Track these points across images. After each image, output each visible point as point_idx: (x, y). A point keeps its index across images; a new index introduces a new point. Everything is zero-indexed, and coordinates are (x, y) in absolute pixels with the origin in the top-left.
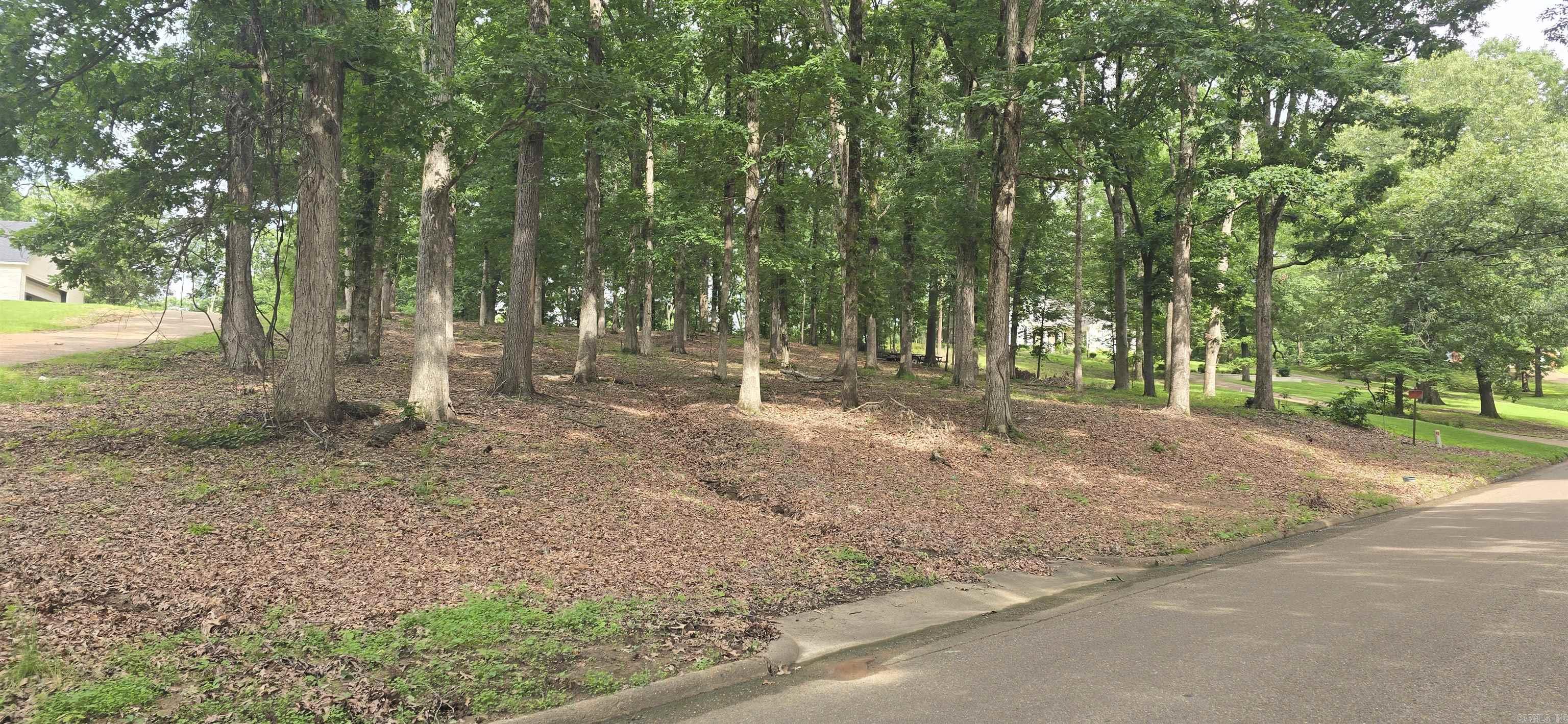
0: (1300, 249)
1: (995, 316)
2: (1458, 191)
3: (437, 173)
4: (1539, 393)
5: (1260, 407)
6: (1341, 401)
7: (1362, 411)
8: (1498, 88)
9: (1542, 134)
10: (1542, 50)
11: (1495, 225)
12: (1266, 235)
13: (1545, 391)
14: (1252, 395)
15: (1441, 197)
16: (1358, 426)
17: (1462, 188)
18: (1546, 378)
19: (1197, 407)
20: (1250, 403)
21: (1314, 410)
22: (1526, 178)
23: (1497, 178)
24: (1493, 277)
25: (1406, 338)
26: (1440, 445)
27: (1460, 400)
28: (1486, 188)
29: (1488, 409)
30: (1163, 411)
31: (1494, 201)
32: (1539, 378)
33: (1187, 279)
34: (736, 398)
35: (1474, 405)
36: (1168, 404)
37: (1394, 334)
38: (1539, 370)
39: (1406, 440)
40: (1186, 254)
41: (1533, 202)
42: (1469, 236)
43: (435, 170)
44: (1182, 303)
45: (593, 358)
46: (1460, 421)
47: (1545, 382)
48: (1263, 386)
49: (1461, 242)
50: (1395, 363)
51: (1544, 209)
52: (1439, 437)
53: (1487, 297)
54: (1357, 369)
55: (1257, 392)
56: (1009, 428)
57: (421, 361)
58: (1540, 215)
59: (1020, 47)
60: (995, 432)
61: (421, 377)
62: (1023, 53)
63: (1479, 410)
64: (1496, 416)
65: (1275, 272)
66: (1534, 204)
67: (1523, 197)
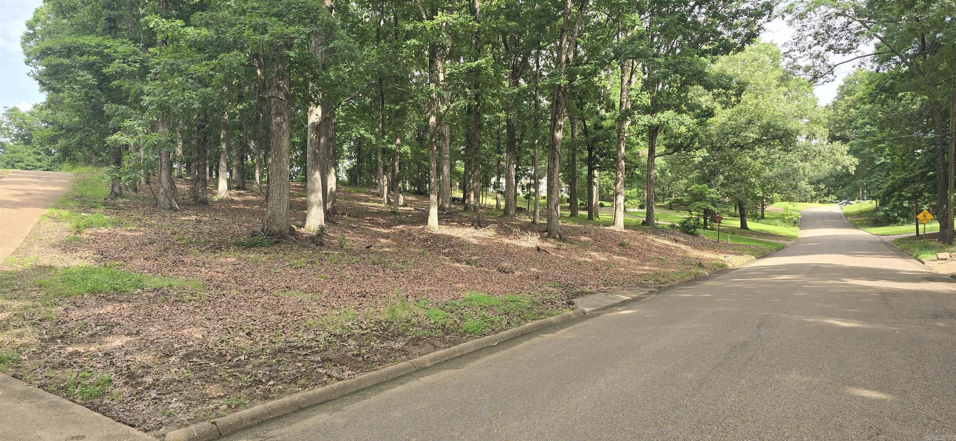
0: (668, 146)
1: (554, 183)
2: (734, 117)
3: (317, 115)
4: (763, 217)
5: (648, 225)
6: (685, 222)
7: (695, 227)
8: (752, 64)
9: (772, 88)
10: (771, 43)
11: (752, 135)
12: (652, 140)
13: (765, 216)
14: (645, 219)
15: (727, 120)
16: (692, 234)
17: (737, 115)
18: (766, 209)
19: (626, 226)
20: (644, 223)
21: (673, 226)
22: (766, 112)
23: (753, 111)
24: (749, 160)
25: (710, 190)
26: (729, 243)
27: (728, 221)
28: (748, 116)
29: (744, 225)
30: (612, 228)
31: (750, 122)
32: (763, 210)
33: (623, 163)
34: (426, 223)
35: (737, 223)
36: (614, 224)
37: (704, 188)
38: (763, 205)
39: (714, 241)
40: (623, 150)
41: (768, 123)
42: (739, 140)
43: (316, 113)
44: (621, 175)
45: (334, 202)
46: (732, 231)
47: (767, 211)
48: (649, 215)
49: (736, 142)
50: (705, 203)
51: (773, 127)
52: (729, 239)
53: (746, 169)
54: (686, 206)
55: (647, 218)
56: (560, 236)
57: (312, 206)
58: (771, 130)
59: (567, 56)
60: (555, 238)
61: (313, 214)
62: (568, 58)
63: (739, 226)
64: (747, 229)
65: (656, 159)
66: (769, 124)
67: (765, 121)
